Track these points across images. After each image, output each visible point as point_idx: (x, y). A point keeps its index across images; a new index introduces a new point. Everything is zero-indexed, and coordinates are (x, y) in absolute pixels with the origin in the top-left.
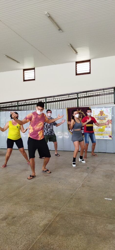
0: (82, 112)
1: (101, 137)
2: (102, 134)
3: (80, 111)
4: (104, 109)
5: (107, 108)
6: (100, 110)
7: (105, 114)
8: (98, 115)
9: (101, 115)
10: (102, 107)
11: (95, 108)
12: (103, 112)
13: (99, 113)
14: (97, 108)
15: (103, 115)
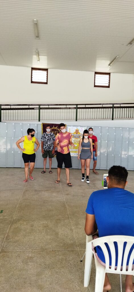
0: (58, 129)
1: (75, 154)
2: (76, 151)
3: (56, 128)
4: (79, 128)
5: (82, 127)
6: (75, 128)
7: (80, 133)
8: (73, 133)
9: (77, 134)
10: (78, 126)
11: (71, 126)
12: (78, 130)
13: (75, 131)
14: (73, 126)
15: (78, 133)
